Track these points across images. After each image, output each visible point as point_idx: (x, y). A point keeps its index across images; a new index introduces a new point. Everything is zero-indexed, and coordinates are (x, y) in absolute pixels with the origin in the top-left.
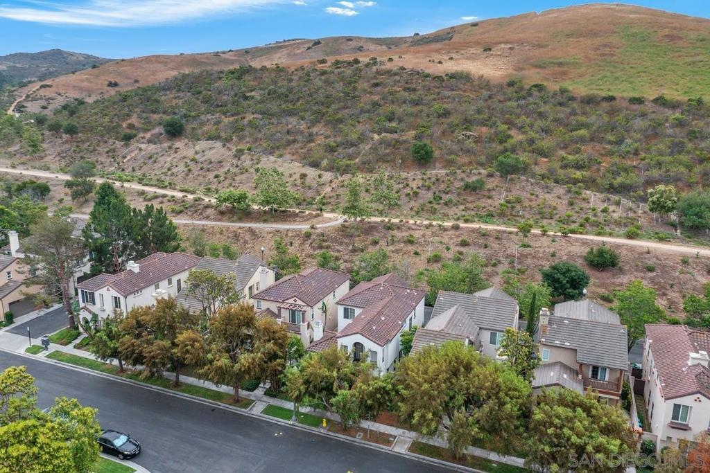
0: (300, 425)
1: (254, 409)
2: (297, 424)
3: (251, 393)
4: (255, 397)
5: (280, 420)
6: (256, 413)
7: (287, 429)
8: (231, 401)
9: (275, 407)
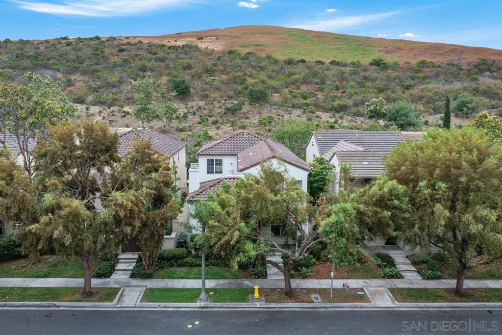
0: (218, 304)
1: (125, 298)
2: (212, 304)
3: (108, 280)
4: (117, 283)
5: (180, 304)
6: (132, 304)
7: (202, 314)
8: (78, 296)
9: (158, 289)
